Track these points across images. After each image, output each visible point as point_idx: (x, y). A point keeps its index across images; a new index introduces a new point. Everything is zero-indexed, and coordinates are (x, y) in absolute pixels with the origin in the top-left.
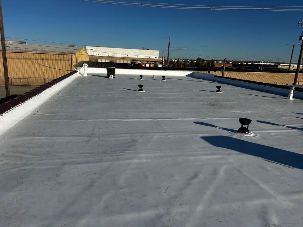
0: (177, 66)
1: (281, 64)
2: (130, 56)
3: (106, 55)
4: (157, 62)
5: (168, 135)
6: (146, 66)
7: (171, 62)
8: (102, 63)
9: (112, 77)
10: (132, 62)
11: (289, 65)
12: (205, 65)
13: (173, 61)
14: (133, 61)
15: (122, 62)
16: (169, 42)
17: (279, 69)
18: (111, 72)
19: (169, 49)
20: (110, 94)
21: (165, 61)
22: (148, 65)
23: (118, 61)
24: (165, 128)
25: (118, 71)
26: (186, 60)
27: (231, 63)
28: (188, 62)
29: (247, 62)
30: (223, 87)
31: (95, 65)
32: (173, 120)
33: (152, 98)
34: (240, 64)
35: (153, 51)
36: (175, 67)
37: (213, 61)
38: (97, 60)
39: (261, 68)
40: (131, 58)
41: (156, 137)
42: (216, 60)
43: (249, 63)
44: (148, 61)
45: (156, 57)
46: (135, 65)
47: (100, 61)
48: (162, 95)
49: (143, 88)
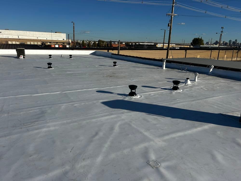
0: (83, 46)
1: (158, 44)
2: (39, 38)
3: (16, 37)
4: (66, 43)
5: (74, 104)
6: (56, 47)
7: (77, 43)
8: (12, 45)
9: (22, 57)
10: (42, 44)
11: (163, 44)
12: (105, 46)
13: (79, 42)
14: (43, 42)
15: (32, 43)
16: (74, 27)
17: (157, 47)
18: (21, 53)
19: (74, 32)
20: (20, 72)
21: (72, 42)
22: (57, 46)
23: (29, 43)
24: (72, 98)
25: (28, 52)
26: (90, 42)
27: (124, 43)
28: (92, 43)
29: (135, 43)
30: (119, 62)
31: (5, 46)
32: (79, 91)
33: (61, 74)
34: (130, 44)
35: (60, 34)
36: (81, 47)
37: (111, 42)
38: (7, 42)
39: (145, 47)
40: (41, 40)
41: (63, 106)
42: (113, 42)
43: (137, 44)
44: (57, 43)
45: (64, 39)
46: (45, 46)
47: (10, 43)
48: (70, 71)
49: (51, 66)
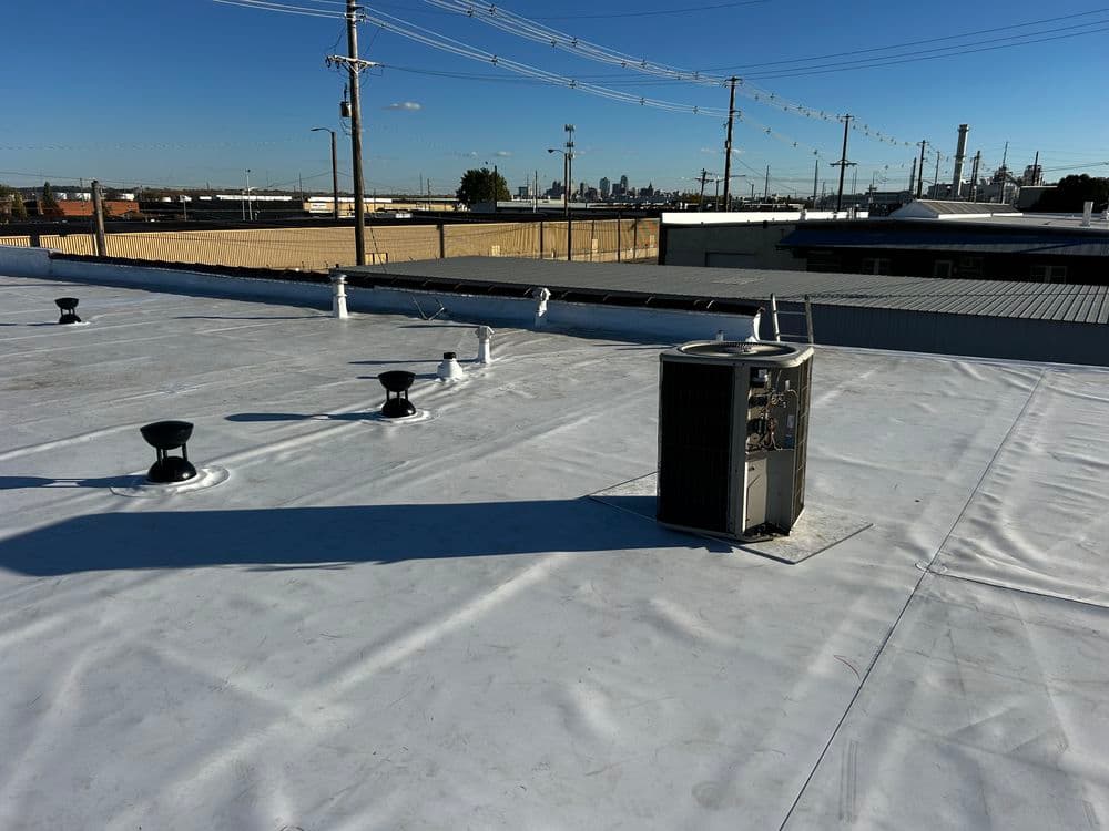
1: (313, 199)
11: (333, 199)
12: (15, 213)
17: (307, 213)
27: (130, 197)
29: (195, 194)
30: (89, 298)
34: (168, 200)
37: (47, 192)
39: (247, 214)
42: (63, 190)
43: (202, 198)
